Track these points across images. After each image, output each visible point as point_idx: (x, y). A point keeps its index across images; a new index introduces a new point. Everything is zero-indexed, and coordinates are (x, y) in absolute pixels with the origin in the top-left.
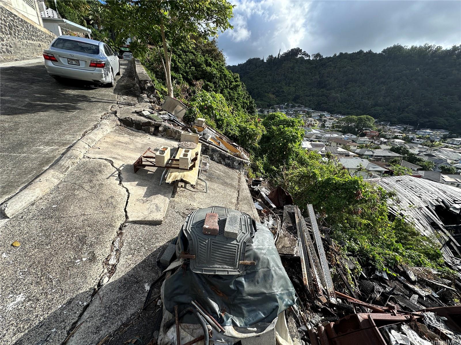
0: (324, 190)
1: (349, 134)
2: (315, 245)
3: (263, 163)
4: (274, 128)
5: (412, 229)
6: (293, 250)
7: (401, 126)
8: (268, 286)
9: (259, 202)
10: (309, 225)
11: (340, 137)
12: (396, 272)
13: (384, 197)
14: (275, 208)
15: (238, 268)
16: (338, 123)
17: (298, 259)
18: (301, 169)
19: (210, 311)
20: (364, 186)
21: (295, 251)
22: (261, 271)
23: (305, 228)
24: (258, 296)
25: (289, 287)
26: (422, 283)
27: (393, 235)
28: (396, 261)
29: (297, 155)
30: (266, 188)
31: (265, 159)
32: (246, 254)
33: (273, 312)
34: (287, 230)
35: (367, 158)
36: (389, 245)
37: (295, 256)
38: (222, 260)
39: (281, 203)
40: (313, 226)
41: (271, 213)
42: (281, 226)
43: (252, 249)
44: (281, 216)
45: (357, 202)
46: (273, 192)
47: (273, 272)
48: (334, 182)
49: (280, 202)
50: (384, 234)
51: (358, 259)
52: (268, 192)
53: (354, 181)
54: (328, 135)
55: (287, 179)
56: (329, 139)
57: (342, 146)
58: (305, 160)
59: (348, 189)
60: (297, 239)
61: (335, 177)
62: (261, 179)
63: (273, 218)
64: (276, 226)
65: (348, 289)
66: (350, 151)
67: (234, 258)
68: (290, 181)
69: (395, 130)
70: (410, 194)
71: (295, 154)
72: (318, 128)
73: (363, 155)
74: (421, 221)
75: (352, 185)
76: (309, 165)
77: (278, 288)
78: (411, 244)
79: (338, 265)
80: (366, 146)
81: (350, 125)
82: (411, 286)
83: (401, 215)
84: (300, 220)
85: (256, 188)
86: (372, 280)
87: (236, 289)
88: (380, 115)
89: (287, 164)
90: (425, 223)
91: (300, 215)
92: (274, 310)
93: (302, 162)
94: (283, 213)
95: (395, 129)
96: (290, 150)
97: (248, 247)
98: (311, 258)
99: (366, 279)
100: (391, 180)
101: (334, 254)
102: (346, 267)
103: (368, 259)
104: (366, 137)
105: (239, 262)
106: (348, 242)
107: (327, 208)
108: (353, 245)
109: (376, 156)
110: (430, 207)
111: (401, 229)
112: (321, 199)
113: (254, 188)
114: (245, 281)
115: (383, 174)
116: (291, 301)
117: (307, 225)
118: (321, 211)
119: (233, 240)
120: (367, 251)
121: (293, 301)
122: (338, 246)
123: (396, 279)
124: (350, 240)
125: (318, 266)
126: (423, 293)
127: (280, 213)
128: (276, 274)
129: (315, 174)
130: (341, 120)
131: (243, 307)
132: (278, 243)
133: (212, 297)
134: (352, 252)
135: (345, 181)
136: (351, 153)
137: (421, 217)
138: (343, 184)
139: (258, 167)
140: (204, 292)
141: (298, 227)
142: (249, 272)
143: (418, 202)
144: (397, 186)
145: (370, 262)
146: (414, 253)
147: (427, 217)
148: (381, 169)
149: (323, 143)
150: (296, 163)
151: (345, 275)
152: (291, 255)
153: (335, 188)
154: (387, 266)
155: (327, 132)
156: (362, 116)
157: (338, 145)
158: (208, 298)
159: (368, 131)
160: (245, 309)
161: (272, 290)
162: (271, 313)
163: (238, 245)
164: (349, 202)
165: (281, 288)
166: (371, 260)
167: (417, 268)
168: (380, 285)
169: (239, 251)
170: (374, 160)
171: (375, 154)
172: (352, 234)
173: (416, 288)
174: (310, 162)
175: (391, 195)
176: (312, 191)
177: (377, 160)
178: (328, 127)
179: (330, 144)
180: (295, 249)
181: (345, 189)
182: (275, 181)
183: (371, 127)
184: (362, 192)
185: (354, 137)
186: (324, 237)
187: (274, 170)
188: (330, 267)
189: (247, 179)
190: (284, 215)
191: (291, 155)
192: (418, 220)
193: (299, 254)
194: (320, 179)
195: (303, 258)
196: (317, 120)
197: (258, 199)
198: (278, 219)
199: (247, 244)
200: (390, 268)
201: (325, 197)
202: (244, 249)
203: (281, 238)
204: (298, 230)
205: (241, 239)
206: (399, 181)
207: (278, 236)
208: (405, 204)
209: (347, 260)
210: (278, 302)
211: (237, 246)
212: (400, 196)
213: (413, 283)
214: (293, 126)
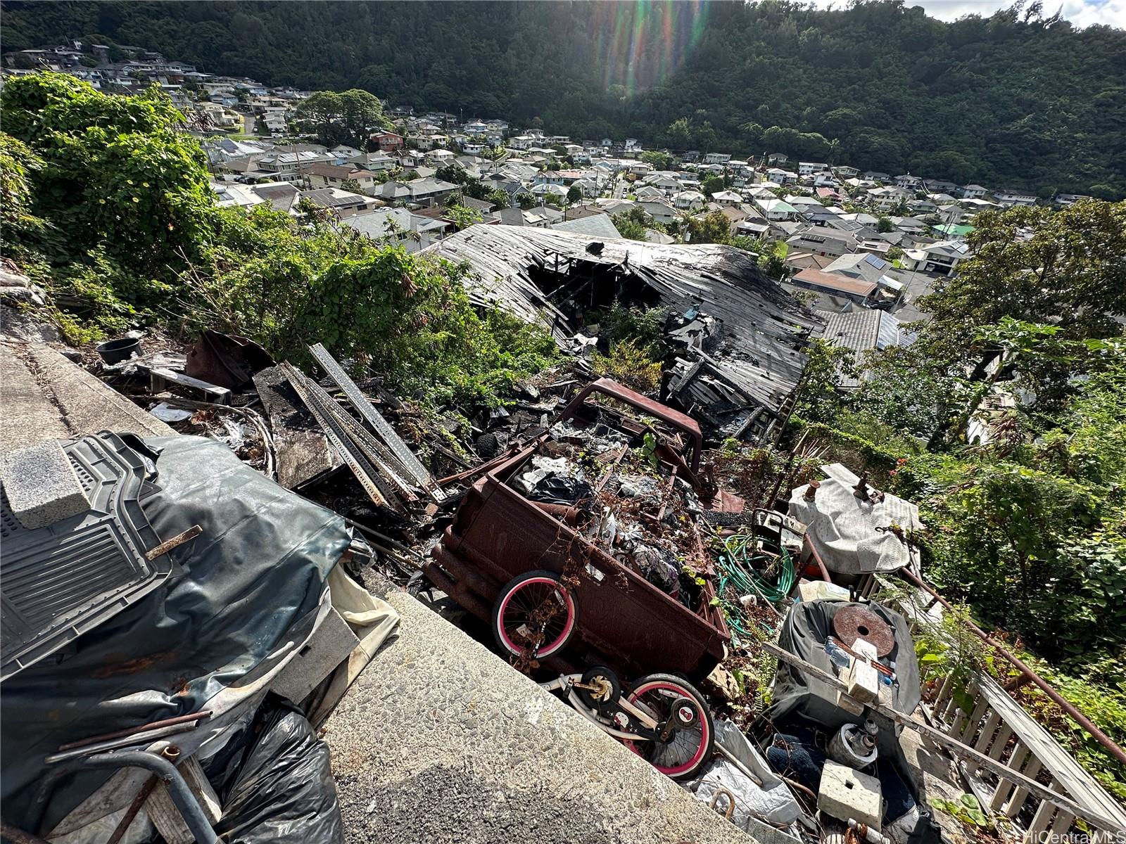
0: (336, 300)
1: (342, 147)
2: (366, 424)
3: (105, 281)
4: (71, 140)
5: (512, 320)
6: (324, 460)
7: (434, 115)
8: (269, 550)
9: (166, 400)
10: (335, 390)
11: (323, 158)
12: (514, 398)
13: (455, 279)
14: (227, 394)
15: (153, 571)
16: (298, 114)
17: (345, 470)
18: (248, 265)
19: (134, 721)
20: (409, 265)
21: (330, 460)
22: (230, 535)
23: (332, 402)
24: (257, 586)
25: (322, 520)
26: (546, 393)
27: (494, 343)
28: (508, 380)
29: (217, 228)
30: (166, 355)
31: (103, 263)
32: (157, 528)
33: (309, 585)
34: (288, 429)
35: (405, 206)
36: (494, 361)
37: (335, 467)
38: (74, 591)
39: (239, 372)
40: (344, 389)
41: (224, 412)
42: (270, 426)
43: (168, 506)
44: (258, 405)
45: (412, 301)
46: (194, 354)
47: (267, 518)
48: (348, 272)
49: (235, 372)
50: (481, 348)
51: (459, 409)
52: (181, 362)
53: (388, 257)
54: (290, 158)
55: (224, 305)
56: (299, 170)
57: (339, 183)
58: (248, 235)
59: (383, 281)
60: (323, 434)
61: (346, 260)
62: (133, 334)
63: (236, 420)
64: (255, 436)
65: (460, 465)
66: (364, 194)
67: (119, 558)
68: (234, 308)
69: (429, 127)
70: (491, 260)
71: (208, 223)
72: (252, 135)
73: (393, 199)
74: (520, 302)
75: (389, 269)
76: (267, 248)
77: (296, 538)
78: (520, 345)
79: (428, 438)
80: (390, 175)
81: (332, 121)
82: (536, 406)
83: (492, 302)
84: (308, 390)
85: (127, 366)
86: (490, 431)
87: (182, 618)
88: (386, 86)
89: (201, 262)
90: (524, 302)
91: (304, 379)
92: (309, 580)
93: (244, 245)
94: (258, 396)
95: (427, 124)
96: (181, 212)
97: (151, 509)
98: (369, 452)
99: (483, 434)
100: (455, 241)
101: (411, 421)
102: (445, 433)
103: (473, 400)
104: (381, 152)
105: (146, 559)
106: (433, 388)
107: (363, 341)
108: (443, 389)
109: (418, 196)
110: (522, 273)
111: (500, 327)
112: (341, 324)
113: (118, 370)
114: (200, 583)
115: (444, 234)
116: (342, 541)
117: (331, 394)
118: (354, 352)
119: (81, 517)
120: (467, 389)
121: (346, 537)
122: (414, 404)
123: (517, 407)
124: (433, 384)
125: (389, 458)
126: (550, 407)
127: (251, 398)
128: (277, 516)
129: (295, 269)
130: (304, 107)
131: (232, 635)
132: (282, 466)
133: (119, 691)
134: (446, 404)
135: (371, 264)
136: (368, 200)
137: (518, 295)
138: (371, 273)
139: (91, 298)
140: (73, 704)
141: (311, 409)
142: (198, 558)
143: (505, 269)
144: (470, 250)
145: (478, 403)
146: (526, 357)
147: (525, 292)
148: (436, 224)
149: (286, 183)
150: (226, 250)
151: (448, 446)
152: (324, 471)
153: (358, 288)
154: (499, 396)
155: (281, 147)
156: (350, 93)
157: (330, 183)
158: (104, 703)
159: (379, 135)
160: (239, 636)
161: (283, 550)
162: (307, 590)
163: (111, 521)
164: (398, 308)
165: (307, 533)
166: (477, 399)
167: (536, 377)
168: (503, 430)
169: (123, 531)
170: (418, 206)
171: (414, 194)
172: (434, 371)
173: (542, 405)
174: (266, 236)
175: (464, 268)
176: (310, 313)
177: (422, 204)
178: (277, 131)
179: (307, 183)
180: (329, 456)
181: (377, 282)
182: (192, 324)
183: (380, 123)
184: (411, 277)
185: (356, 154)
186: (379, 401)
187: (166, 293)
188: (414, 448)
189: (72, 351)
190: (264, 398)
191: (196, 230)
192: (516, 301)
193: (341, 461)
194: (315, 278)
195: (353, 462)
196: (234, 107)
197: (159, 396)
198: (253, 416)
199: (141, 504)
200: (505, 396)
201: (347, 317)
202: (139, 517)
203: (281, 453)
204: (316, 414)
205: (109, 501)
206: (469, 239)
207: (273, 453)
208: (489, 281)
209: (442, 420)
210: (311, 562)
211: (108, 526)
212: (478, 268)
213: (536, 401)
214: (144, 127)
